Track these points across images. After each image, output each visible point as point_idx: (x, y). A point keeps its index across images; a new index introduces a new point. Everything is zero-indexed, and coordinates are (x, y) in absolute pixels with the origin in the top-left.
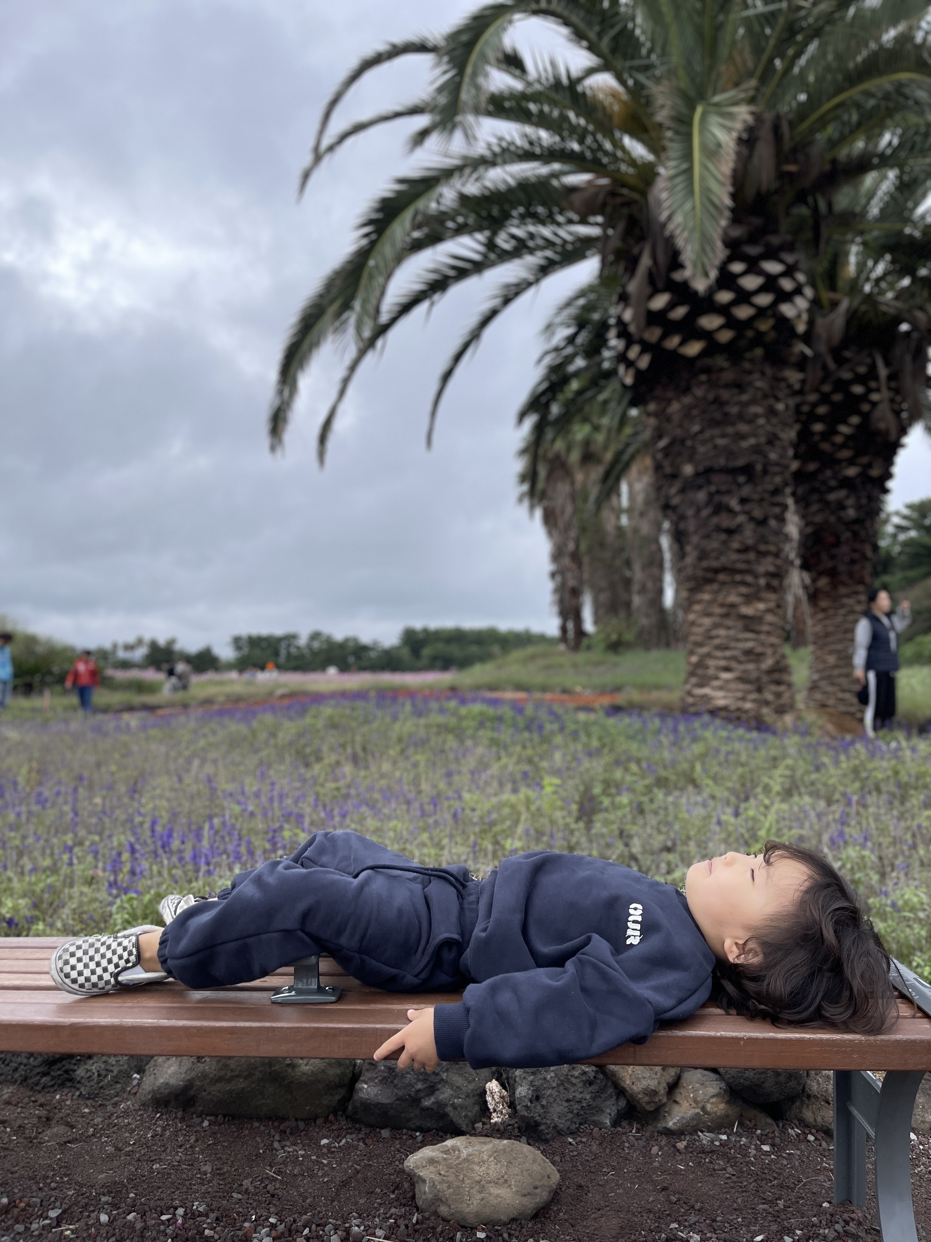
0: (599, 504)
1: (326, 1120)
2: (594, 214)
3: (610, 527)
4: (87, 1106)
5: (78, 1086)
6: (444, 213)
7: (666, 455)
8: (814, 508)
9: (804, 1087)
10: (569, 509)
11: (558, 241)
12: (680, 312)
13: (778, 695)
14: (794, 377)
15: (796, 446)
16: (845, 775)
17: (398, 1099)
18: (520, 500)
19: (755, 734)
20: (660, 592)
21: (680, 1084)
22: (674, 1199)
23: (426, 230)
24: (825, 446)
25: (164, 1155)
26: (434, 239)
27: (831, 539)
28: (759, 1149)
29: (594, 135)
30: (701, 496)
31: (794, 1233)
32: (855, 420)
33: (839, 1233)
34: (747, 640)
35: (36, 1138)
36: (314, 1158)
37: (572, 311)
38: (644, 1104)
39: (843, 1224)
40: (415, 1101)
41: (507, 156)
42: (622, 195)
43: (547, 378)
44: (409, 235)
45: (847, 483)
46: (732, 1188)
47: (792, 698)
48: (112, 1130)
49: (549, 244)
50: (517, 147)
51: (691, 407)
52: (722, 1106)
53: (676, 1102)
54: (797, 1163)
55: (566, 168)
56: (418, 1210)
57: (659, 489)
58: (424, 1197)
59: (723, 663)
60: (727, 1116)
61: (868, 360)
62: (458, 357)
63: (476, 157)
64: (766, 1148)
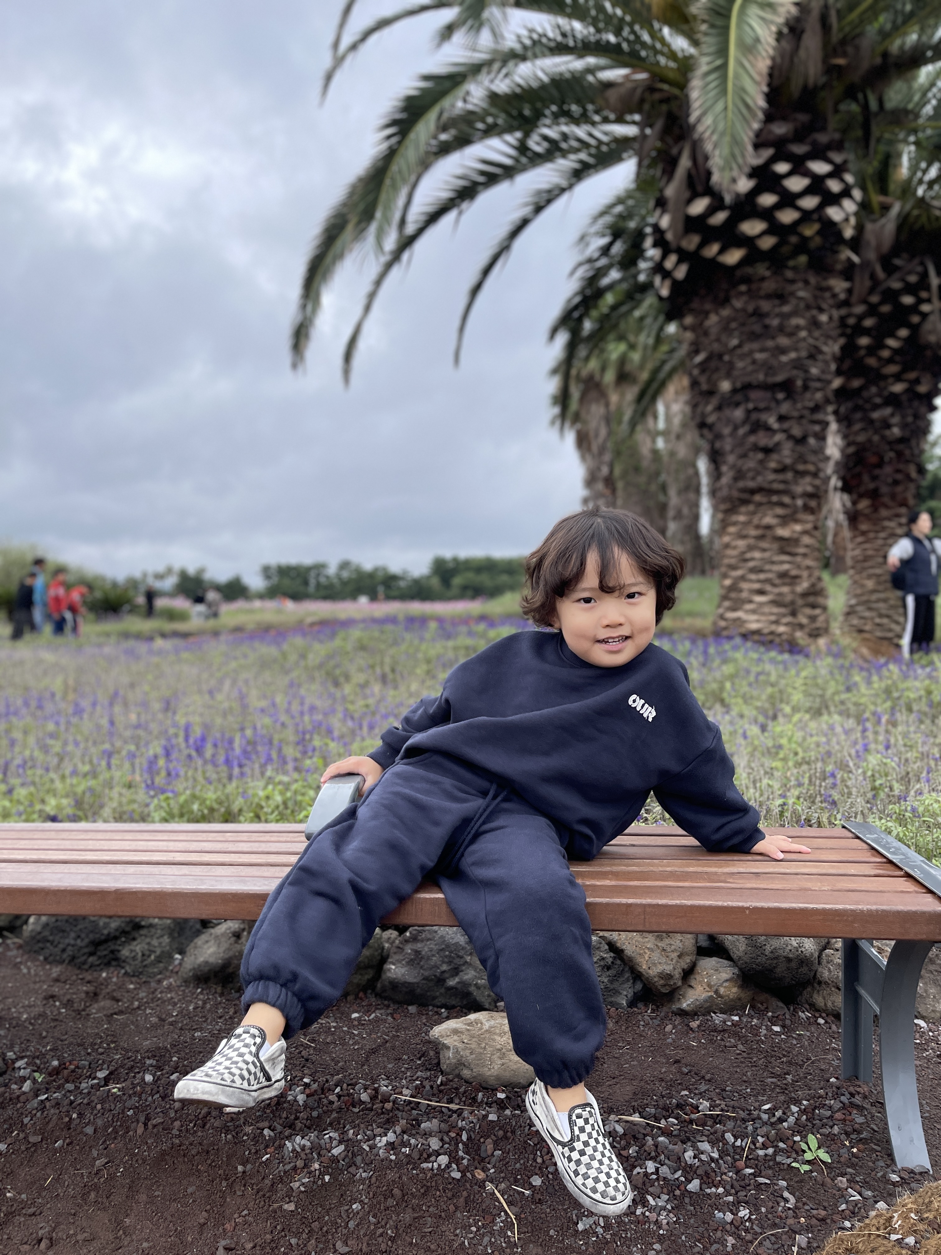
0: (633, 425)
1: (357, 997)
2: (631, 112)
3: (645, 450)
4: (132, 983)
5: (123, 964)
6: (471, 113)
7: (703, 371)
8: (857, 427)
9: (815, 974)
10: (603, 432)
11: (593, 142)
12: (720, 217)
13: (813, 619)
14: (839, 285)
15: (840, 360)
16: (877, 695)
17: (424, 979)
18: (553, 423)
19: (786, 656)
20: (696, 518)
21: (696, 971)
22: (685, 1070)
23: (453, 132)
24: (872, 362)
25: (205, 1025)
26: (463, 141)
27: (873, 460)
28: (769, 1029)
29: (631, 25)
30: (738, 414)
31: (801, 1104)
32: (903, 333)
33: (844, 1104)
34: (782, 562)
35: (84, 1010)
36: (345, 1029)
37: (608, 219)
38: (659, 987)
39: (849, 1096)
40: (440, 981)
41: (537, 50)
42: (661, 90)
43: (582, 292)
44: (435, 137)
45: (893, 400)
46: (742, 1062)
47: (827, 622)
48: (155, 1004)
49: (585, 145)
50: (549, 39)
51: (729, 320)
52: (735, 990)
53: (691, 986)
54: (806, 1043)
55: (602, 61)
56: (442, 1074)
57: (695, 406)
58: (448, 1062)
59: (757, 586)
60: (740, 999)
61: (919, 269)
62: (487, 271)
63: (506, 50)
64: (777, 1029)
